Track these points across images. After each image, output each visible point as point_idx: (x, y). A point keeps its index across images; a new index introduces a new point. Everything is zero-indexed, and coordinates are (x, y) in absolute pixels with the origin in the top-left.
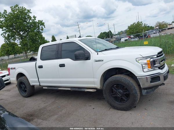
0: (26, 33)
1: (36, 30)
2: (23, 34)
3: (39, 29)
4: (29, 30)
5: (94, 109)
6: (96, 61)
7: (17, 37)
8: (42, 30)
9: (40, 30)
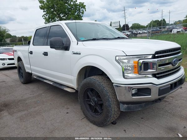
0: (66, 16)
1: (77, 13)
2: (63, 17)
3: (80, 12)
4: (69, 13)
5: (67, 113)
6: (74, 54)
7: (57, 19)
8: (83, 13)
9: (81, 14)
